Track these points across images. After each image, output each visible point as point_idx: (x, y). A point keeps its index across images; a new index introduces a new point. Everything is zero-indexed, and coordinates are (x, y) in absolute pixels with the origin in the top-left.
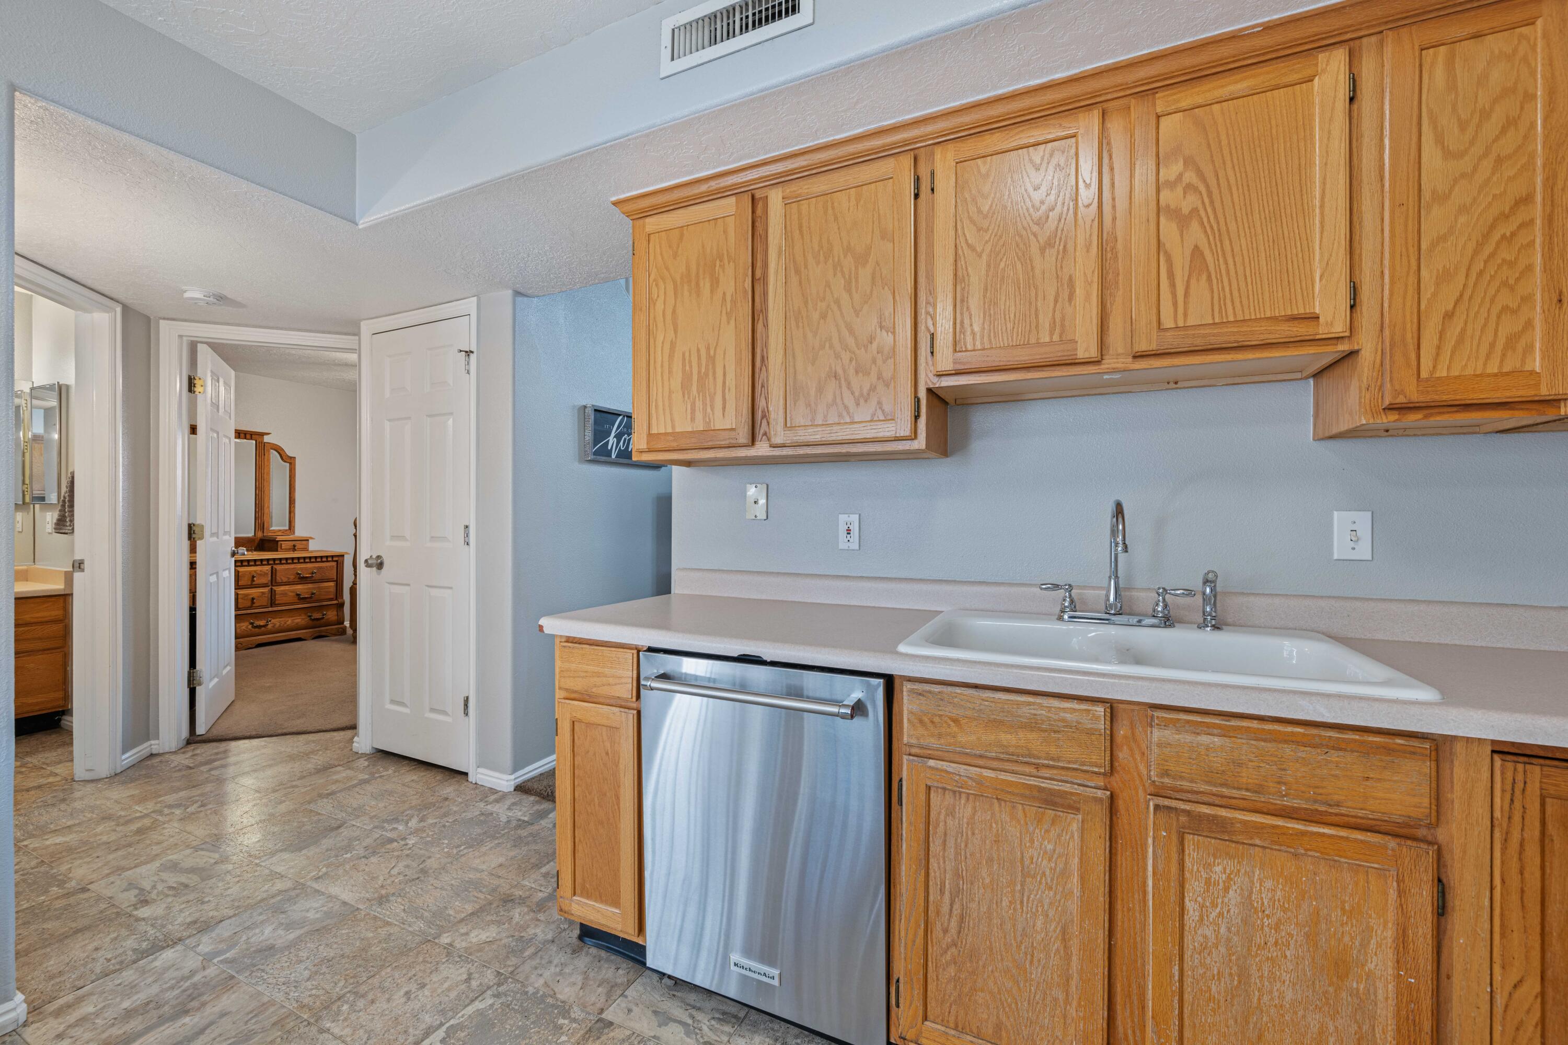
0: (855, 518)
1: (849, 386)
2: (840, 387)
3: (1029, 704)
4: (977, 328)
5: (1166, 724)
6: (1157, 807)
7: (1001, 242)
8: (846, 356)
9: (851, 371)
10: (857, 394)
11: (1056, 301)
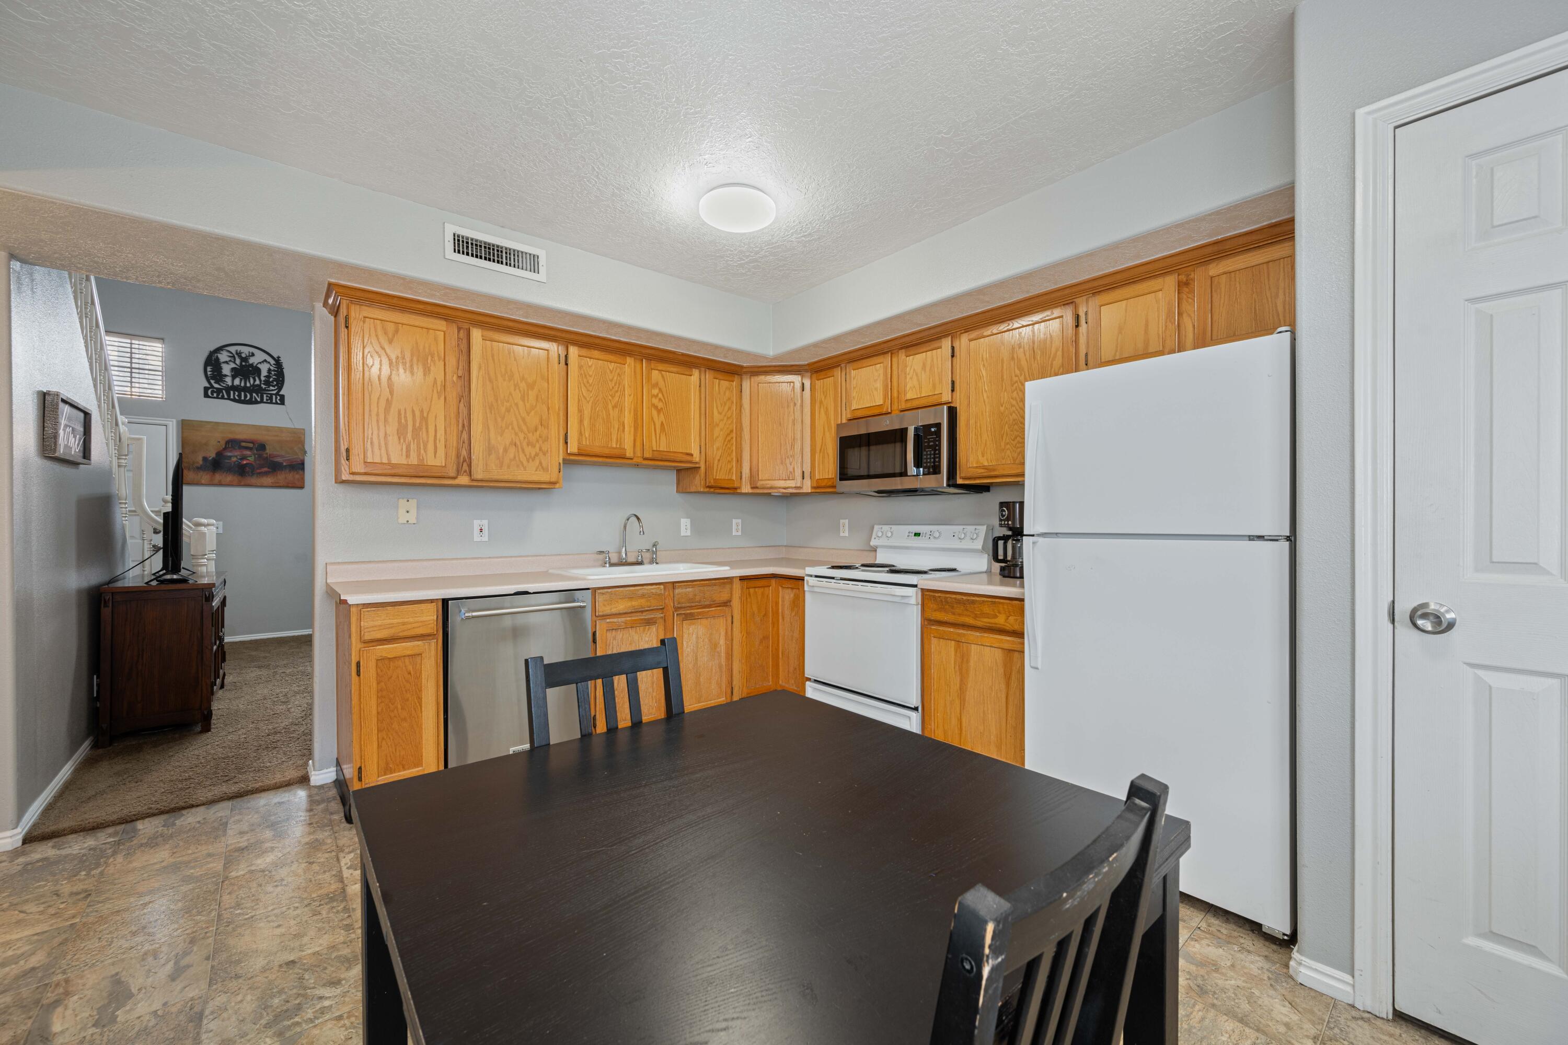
0: (485, 522)
1: (523, 450)
2: (518, 451)
3: (641, 589)
4: (587, 435)
5: (679, 587)
6: (677, 614)
7: (597, 399)
8: (522, 436)
9: (525, 444)
10: (528, 457)
11: (618, 430)
